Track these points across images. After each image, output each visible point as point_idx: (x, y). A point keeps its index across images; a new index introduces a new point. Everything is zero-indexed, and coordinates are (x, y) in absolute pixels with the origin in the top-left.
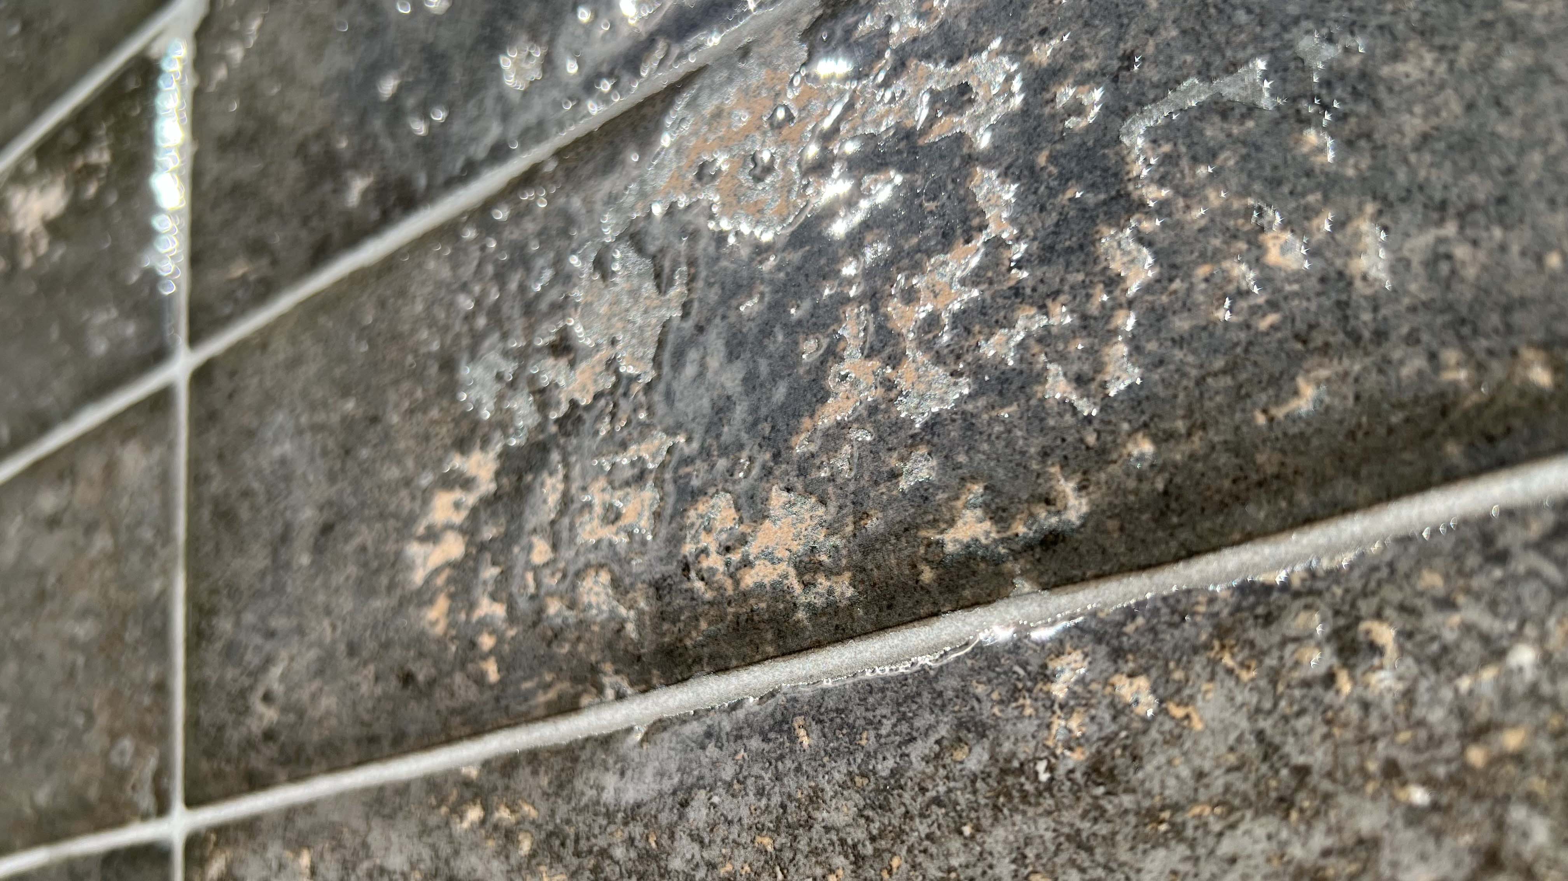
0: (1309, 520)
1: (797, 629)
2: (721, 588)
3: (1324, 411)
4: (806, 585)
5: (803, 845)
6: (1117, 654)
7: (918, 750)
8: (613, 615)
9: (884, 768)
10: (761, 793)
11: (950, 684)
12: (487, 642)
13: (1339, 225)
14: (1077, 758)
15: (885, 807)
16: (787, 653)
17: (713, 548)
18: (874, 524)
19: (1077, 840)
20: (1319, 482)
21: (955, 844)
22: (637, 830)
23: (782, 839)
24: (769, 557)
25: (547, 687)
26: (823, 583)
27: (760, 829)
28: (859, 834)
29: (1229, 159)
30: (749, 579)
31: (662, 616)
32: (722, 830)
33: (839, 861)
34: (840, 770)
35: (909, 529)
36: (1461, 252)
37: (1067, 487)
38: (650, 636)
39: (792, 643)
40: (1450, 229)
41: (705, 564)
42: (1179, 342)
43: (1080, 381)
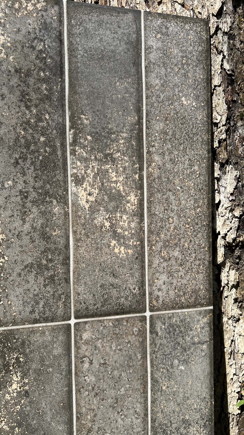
0: (143, 146)
1: (142, 198)
2: (136, 207)
3: (135, 142)
4: (138, 196)
5: (162, 201)
6: (150, 165)
7: (155, 187)
8: (136, 222)
9: (156, 190)
10: (156, 205)
11: (150, 182)
12: (135, 243)
13: (121, 136)
14: (158, 170)
15: (160, 191)
16: (144, 200)
17: (132, 207)
18: (134, 186)
19: (165, 172)
20: (140, 144)
21: (163, 184)
22: (158, 221)
23: (161, 203)
24: (134, 200)
25: (141, 234)
26: (138, 194)
27: (160, 205)
28: (161, 194)
29: (111, 143)
30: (136, 203)
31: (137, 215)
32: (159, 210)
33: (163, 197)
34: (156, 195)
35: (136, 183)
36: (127, 128)
37: (136, 166)
38: (139, 218)
39: (143, 199)
40: (125, 128)
41: (133, 209)
42: (126, 152)
43: (127, 162)
